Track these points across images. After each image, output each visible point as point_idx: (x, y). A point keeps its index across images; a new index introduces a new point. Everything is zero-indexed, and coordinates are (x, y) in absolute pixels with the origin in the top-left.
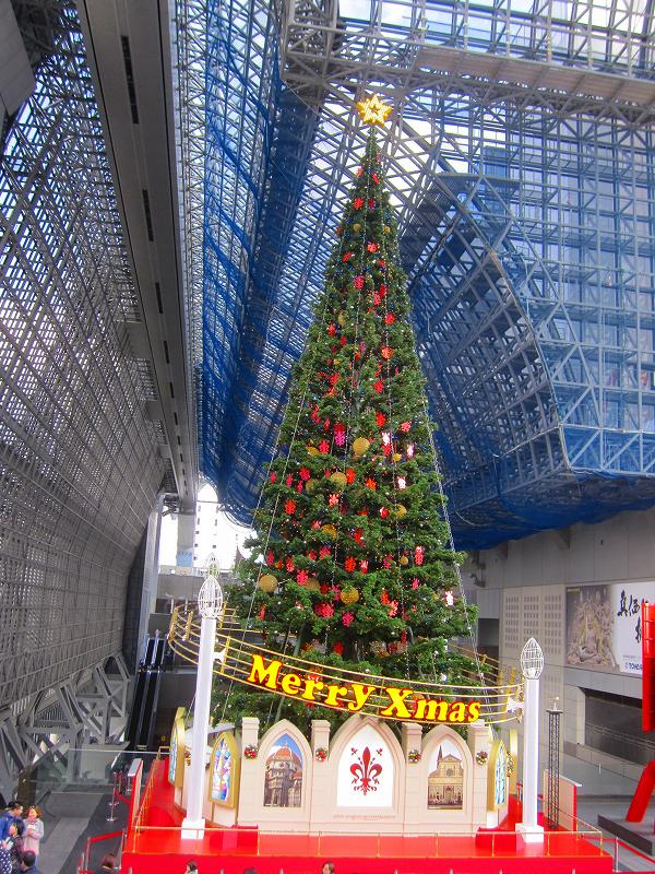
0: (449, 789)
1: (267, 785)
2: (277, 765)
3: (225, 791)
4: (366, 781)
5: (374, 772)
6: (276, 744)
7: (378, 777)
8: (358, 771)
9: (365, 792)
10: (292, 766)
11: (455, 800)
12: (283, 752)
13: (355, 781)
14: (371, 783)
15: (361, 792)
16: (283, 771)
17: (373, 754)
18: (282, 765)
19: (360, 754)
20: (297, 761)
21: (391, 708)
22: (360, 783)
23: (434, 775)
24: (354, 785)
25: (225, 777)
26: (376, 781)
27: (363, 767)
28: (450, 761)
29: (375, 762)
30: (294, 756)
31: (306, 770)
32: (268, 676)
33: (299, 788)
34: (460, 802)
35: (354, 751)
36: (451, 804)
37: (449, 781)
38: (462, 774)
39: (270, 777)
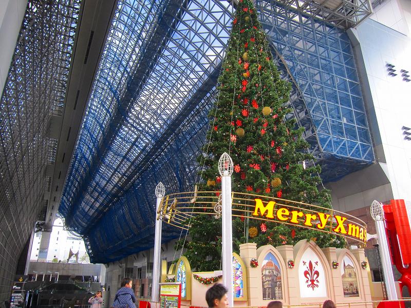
0: (351, 285)
1: (263, 286)
2: (267, 272)
3: (240, 291)
4: (312, 281)
5: (316, 276)
6: (265, 259)
7: (318, 279)
8: (308, 275)
9: (313, 288)
10: (275, 273)
11: (355, 291)
12: (269, 264)
13: (307, 281)
14: (315, 283)
15: (311, 288)
16: (271, 275)
17: (314, 265)
18: (269, 272)
19: (307, 264)
20: (277, 270)
21: (338, 228)
22: (310, 283)
23: (344, 276)
24: (307, 284)
25: (238, 282)
26: (317, 281)
27: (310, 272)
28: (349, 268)
29: (315, 270)
30: (276, 266)
31: (283, 274)
32: (267, 211)
33: (280, 287)
34: (357, 292)
35: (304, 263)
36: (353, 293)
37: (350, 280)
38: (355, 276)
39: (264, 281)
